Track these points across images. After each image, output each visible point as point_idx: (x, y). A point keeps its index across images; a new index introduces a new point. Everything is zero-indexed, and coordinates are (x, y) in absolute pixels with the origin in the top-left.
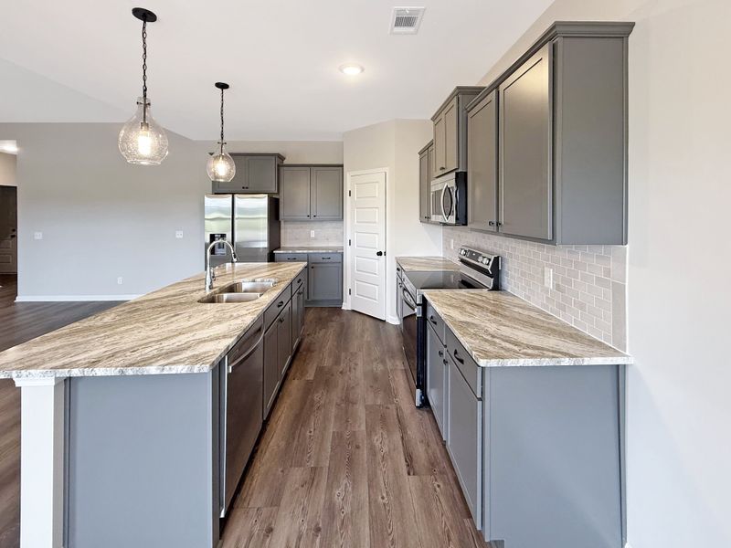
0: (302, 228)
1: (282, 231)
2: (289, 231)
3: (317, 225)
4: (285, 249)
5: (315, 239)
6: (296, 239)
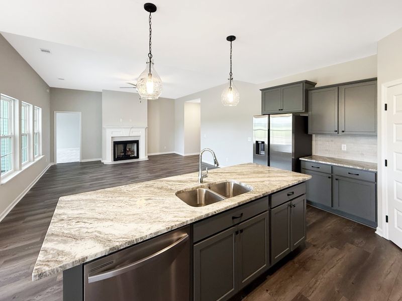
0: (332, 141)
1: (314, 143)
2: (319, 142)
3: (349, 140)
4: (317, 158)
5: (347, 152)
6: (326, 150)
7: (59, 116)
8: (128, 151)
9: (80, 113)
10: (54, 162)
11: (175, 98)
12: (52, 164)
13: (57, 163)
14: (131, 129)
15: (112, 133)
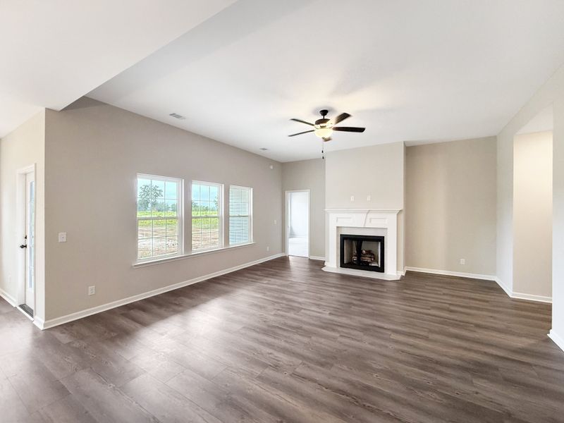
8: (365, 255)
10: (285, 252)
13: (289, 254)
14: (367, 213)
15: (337, 221)
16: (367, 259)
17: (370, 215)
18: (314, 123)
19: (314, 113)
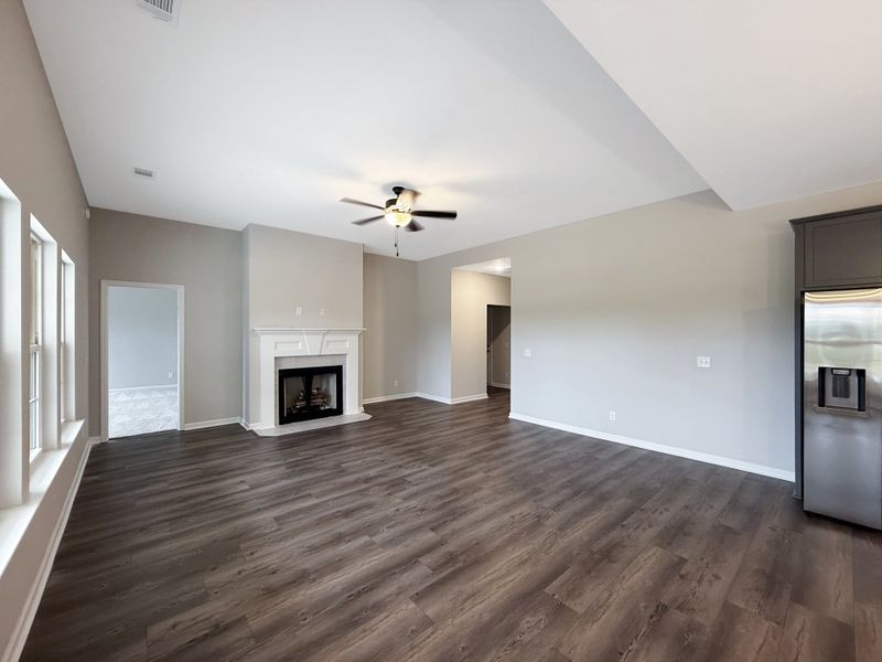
7: (116, 296)
8: (316, 397)
9: (180, 290)
10: (100, 434)
11: (418, 259)
12: (95, 441)
13: (111, 436)
14: (324, 334)
15: (276, 347)
16: (319, 401)
17: (327, 338)
18: (384, 206)
19: (385, 188)
